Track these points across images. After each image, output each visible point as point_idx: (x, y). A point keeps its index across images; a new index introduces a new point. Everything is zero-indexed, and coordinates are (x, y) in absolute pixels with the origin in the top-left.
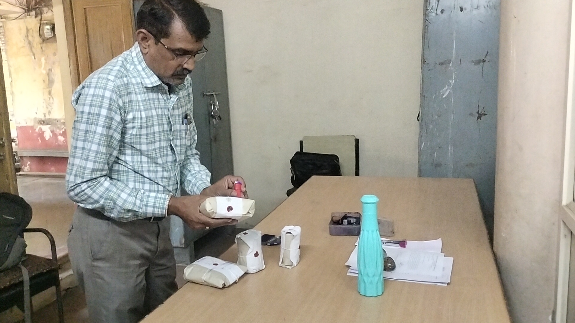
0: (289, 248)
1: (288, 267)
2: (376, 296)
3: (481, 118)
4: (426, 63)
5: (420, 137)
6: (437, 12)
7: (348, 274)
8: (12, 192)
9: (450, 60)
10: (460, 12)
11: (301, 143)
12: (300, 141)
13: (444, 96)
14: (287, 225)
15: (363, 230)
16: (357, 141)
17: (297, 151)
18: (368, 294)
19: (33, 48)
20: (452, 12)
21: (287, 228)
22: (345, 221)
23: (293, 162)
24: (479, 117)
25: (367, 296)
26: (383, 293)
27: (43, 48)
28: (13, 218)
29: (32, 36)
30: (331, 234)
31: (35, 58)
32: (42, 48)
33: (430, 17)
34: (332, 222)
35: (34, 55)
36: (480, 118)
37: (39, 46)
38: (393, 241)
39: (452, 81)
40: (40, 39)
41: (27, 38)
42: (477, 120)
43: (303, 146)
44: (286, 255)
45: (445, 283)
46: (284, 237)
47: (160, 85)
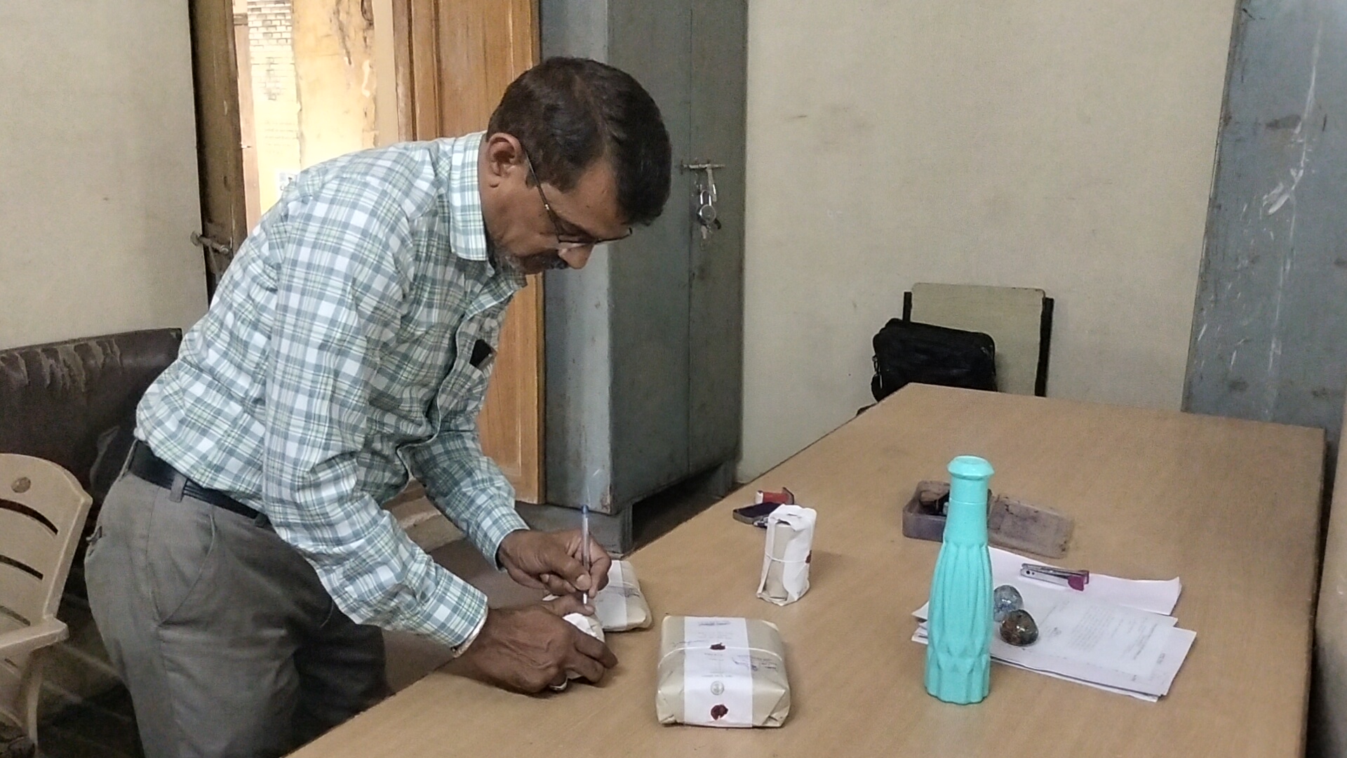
0: (782, 558)
1: (777, 601)
2: (962, 701)
4: (1231, 120)
5: (1199, 307)
7: (914, 639)
9: (1299, 117)
11: (908, 297)
12: (906, 293)
13: (1272, 211)
14: (787, 504)
15: (947, 541)
16: (1048, 304)
17: (897, 317)
18: (947, 697)
19: (347, 39)
21: (783, 511)
23: (879, 341)
25: (945, 699)
26: (984, 698)
27: (368, 40)
29: (348, 13)
30: (907, 533)
31: (350, 63)
32: (365, 39)
33: (1254, 4)
34: (917, 506)
35: (348, 54)
37: (361, 34)
38: (1055, 571)
39: (1298, 173)
40: (363, 19)
41: (336, 15)
43: (912, 306)
44: (775, 574)
45: (1153, 695)
46: (773, 531)
47: (484, 261)
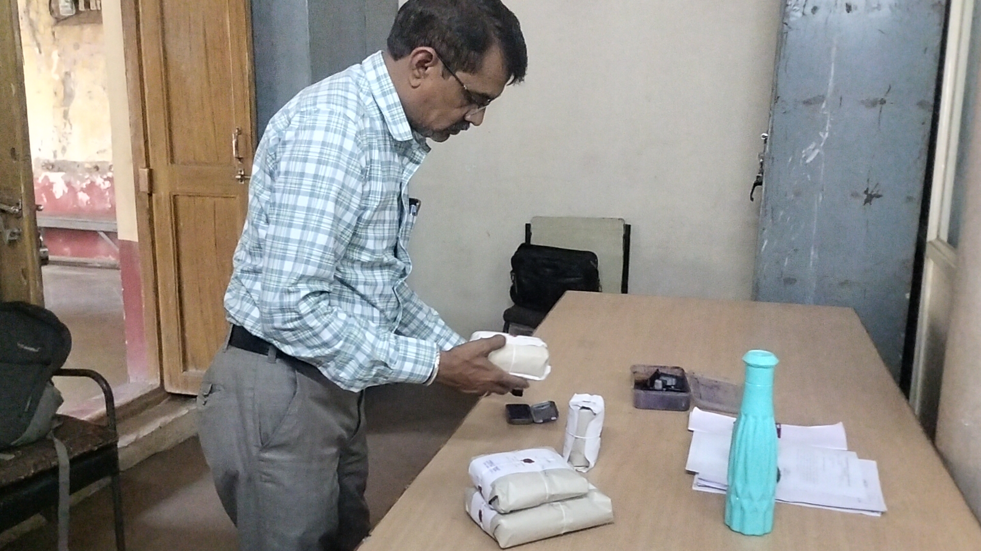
0: (584, 436)
1: (579, 469)
2: (761, 534)
3: (872, 202)
4: (780, 99)
6: (805, 11)
7: (695, 488)
8: (33, 301)
9: (824, 97)
10: (846, 12)
11: (528, 227)
13: (808, 161)
14: (578, 393)
16: (628, 228)
17: (522, 243)
18: (748, 531)
19: (37, 33)
20: (832, 11)
21: (579, 399)
22: (659, 384)
23: (515, 260)
24: (870, 198)
25: (745, 533)
26: (772, 528)
27: (56, 35)
28: (36, 348)
29: (37, 13)
30: (637, 405)
31: (40, 52)
32: (53, 34)
33: (792, 19)
35: (38, 45)
36: (870, 201)
37: (49, 30)
39: (824, 135)
40: (51, 17)
41: (27, 14)
42: (865, 204)
43: (531, 234)
44: (578, 449)
45: (877, 512)
46: (576, 415)
47: (412, 140)
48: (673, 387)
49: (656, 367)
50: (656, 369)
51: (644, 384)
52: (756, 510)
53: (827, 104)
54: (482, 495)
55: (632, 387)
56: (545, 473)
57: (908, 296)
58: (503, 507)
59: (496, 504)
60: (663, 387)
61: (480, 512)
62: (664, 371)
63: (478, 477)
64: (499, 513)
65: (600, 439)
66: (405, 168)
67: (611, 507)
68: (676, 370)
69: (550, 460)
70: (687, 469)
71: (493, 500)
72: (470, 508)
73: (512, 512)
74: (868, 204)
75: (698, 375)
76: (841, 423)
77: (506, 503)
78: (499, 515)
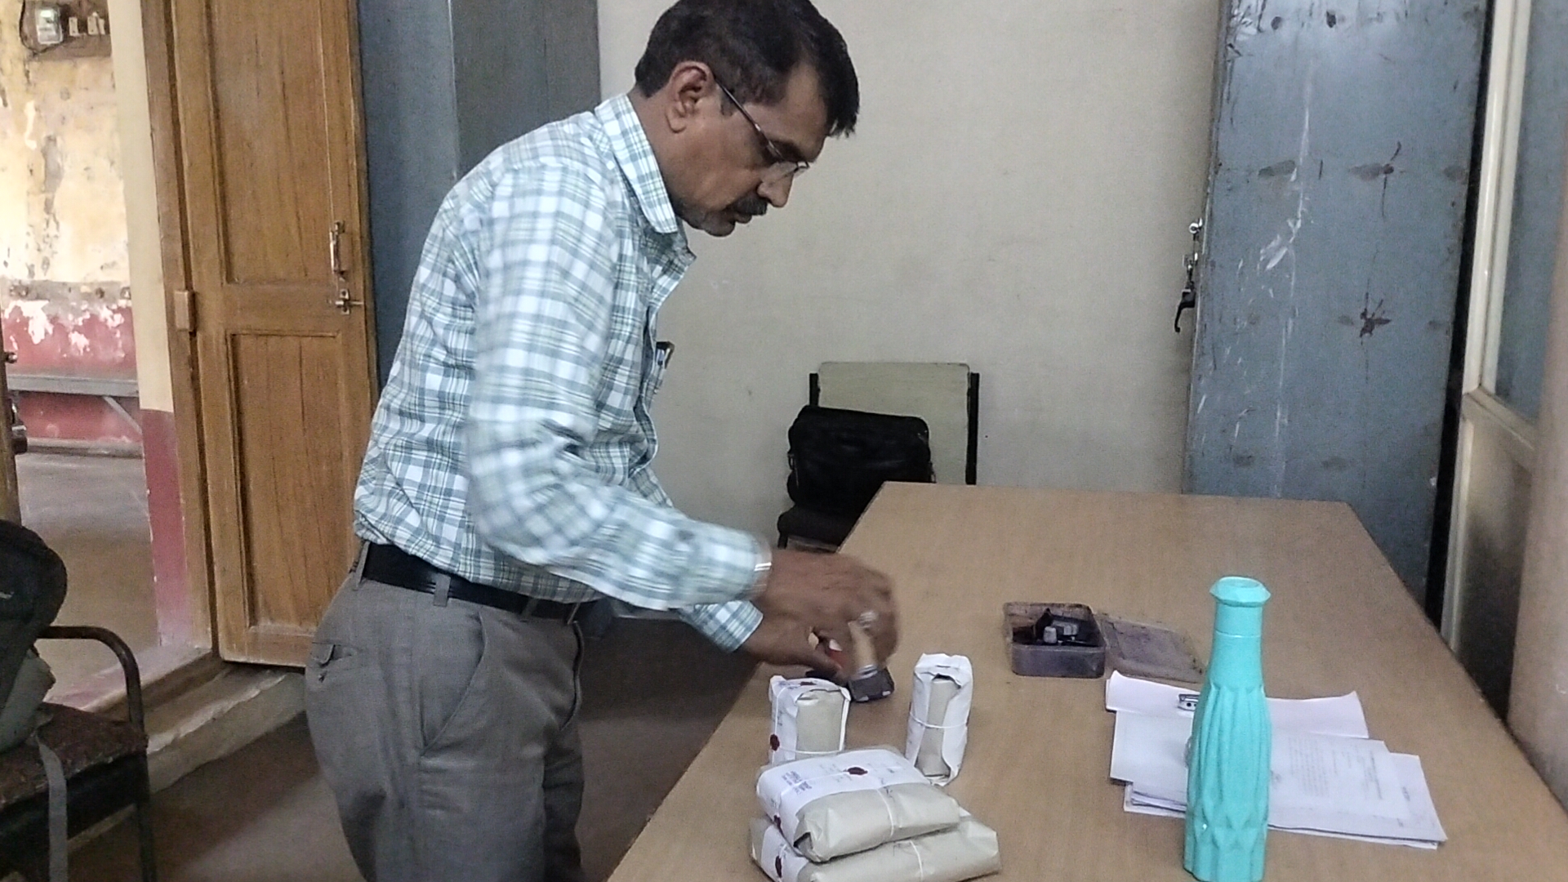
0: (941, 724)
1: (936, 780)
3: (1373, 332)
4: (1221, 167)
6: (1261, 26)
7: (1126, 809)
9: (1294, 163)
10: (1327, 26)
11: (814, 378)
12: (811, 375)
13: (1270, 266)
14: (927, 653)
16: (974, 379)
17: (805, 404)
20: (1306, 25)
21: (930, 662)
22: (1051, 633)
23: (795, 433)
24: (1368, 328)
27: (31, 74)
28: (8, 595)
31: (5, 104)
32: (27, 74)
33: (1240, 38)
36: (1370, 332)
37: (20, 67)
39: (1295, 224)
40: (23, 47)
42: (1361, 335)
43: (819, 390)
44: (931, 746)
45: (1432, 842)
46: (927, 690)
47: (675, 233)
48: (1073, 638)
49: (1045, 604)
50: (1044, 609)
51: (1028, 634)
52: (1237, 845)
53: (1298, 175)
54: (781, 831)
55: (1009, 639)
56: (887, 790)
57: (1433, 482)
58: (818, 852)
59: (807, 846)
60: (1058, 638)
61: (778, 861)
62: (1059, 612)
63: (773, 801)
64: (812, 861)
65: (966, 728)
66: (655, 284)
67: (997, 847)
68: (1077, 609)
69: (894, 768)
70: (1113, 776)
71: (802, 841)
72: (759, 853)
73: (834, 859)
74: (1367, 335)
75: (1113, 618)
76: (1354, 694)
77: (822, 845)
78: (812, 865)
